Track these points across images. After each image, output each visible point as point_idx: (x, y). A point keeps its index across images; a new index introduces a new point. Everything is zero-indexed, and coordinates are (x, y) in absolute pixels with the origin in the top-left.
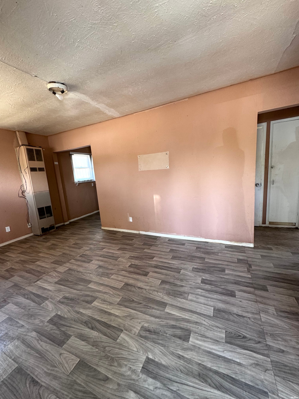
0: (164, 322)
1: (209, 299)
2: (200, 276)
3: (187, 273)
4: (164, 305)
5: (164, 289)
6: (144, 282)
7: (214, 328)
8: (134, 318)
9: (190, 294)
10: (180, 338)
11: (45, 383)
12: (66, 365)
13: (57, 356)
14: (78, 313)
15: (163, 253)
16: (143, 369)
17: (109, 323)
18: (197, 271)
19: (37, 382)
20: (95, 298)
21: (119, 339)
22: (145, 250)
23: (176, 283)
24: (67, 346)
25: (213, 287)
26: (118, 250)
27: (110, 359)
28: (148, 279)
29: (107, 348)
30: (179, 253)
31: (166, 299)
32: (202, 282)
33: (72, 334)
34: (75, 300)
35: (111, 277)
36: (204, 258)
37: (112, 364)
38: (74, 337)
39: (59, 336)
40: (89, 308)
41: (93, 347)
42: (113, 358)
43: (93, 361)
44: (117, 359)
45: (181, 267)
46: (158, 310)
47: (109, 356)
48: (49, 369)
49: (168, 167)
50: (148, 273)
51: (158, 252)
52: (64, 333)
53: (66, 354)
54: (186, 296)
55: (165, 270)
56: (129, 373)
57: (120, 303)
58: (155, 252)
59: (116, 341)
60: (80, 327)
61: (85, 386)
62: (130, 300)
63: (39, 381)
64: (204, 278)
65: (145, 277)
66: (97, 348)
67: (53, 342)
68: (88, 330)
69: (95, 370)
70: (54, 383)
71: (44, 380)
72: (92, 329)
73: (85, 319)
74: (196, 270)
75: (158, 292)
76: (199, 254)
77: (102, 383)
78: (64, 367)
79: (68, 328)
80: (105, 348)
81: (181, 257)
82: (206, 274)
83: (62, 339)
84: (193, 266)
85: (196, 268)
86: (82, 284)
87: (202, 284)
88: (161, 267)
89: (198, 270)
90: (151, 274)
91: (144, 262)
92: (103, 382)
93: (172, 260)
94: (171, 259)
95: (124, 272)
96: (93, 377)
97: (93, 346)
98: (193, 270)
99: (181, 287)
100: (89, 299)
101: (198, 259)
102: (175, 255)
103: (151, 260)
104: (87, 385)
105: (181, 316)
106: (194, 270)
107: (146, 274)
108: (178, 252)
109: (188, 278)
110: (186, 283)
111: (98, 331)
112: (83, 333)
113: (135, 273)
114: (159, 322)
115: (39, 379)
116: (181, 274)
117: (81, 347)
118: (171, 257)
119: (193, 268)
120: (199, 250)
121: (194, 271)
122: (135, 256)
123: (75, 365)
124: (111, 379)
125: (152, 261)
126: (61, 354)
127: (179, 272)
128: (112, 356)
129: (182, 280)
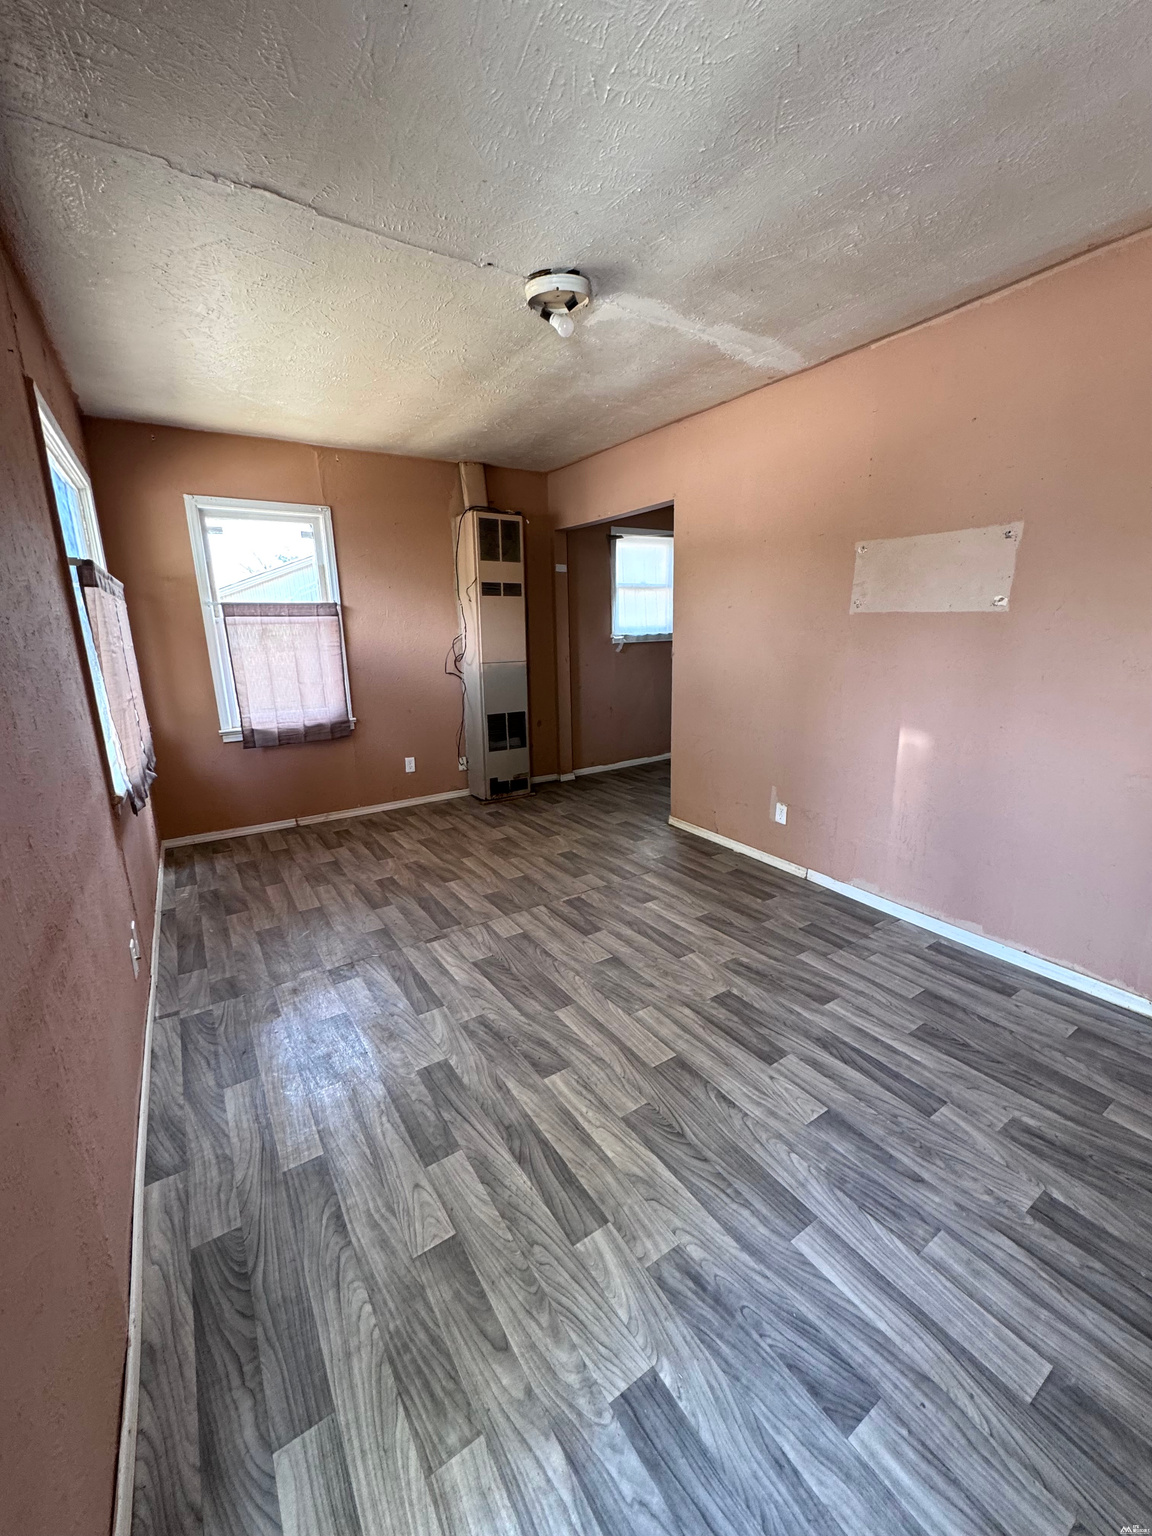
0: (771, 1284)
1: (1044, 1314)
2: (1040, 1179)
3: (967, 1133)
4: (800, 1216)
5: (824, 1149)
6: (749, 1084)
7: (1013, 1464)
8: (663, 1200)
9: (942, 1233)
10: (814, 1390)
11: (359, 1240)
12: (418, 1226)
13: (407, 1186)
14: (501, 1087)
15: (880, 996)
16: (622, 1401)
17: (573, 1170)
18: (1033, 1150)
19: (345, 1226)
20: (562, 1064)
21: (585, 1244)
22: (802, 957)
23: (892, 1152)
24: (437, 1170)
25: (1098, 1265)
26: (697, 919)
27: (533, 1289)
28: (772, 1078)
29: (537, 1249)
30: (961, 1021)
31: (818, 1197)
32: (1035, 1211)
33: (462, 1142)
34: (506, 1040)
35: (637, 1010)
36: (1106, 1102)
37: (535, 1313)
38: (464, 1156)
39: (431, 1130)
40: (534, 1088)
41: (500, 1219)
42: (544, 1294)
43: (488, 1265)
44: (553, 1304)
45: (948, 1094)
46: (764, 1221)
47: (535, 1279)
48: (378, 1211)
49: (1004, 603)
50: (782, 1053)
51: (861, 986)
52: (445, 1129)
53: (428, 1195)
54: (921, 1232)
55: (861, 1070)
56: (572, 1379)
57: (632, 1119)
58: (845, 978)
59: (573, 1244)
60: (490, 1133)
61: (441, 1324)
62: (670, 1126)
63: (349, 1226)
64: (1057, 1195)
65: (763, 1065)
66: (510, 1230)
67: (412, 1137)
68: (508, 1157)
69: (482, 1295)
70: (376, 1256)
71: (361, 1234)
72: (520, 1159)
73: (512, 1116)
74: (1025, 1138)
75: (792, 1148)
76: (1077, 1069)
77: (486, 1348)
78: (412, 1229)
79: (459, 1118)
80: (532, 1246)
81: (965, 1045)
82: (1076, 1182)
83: (436, 1143)
84: (1017, 1114)
85: (1028, 1130)
86: (542, 998)
87: (1029, 1220)
88: (848, 1050)
89: (1037, 1143)
90: (791, 1062)
91: (778, 1003)
92: (490, 1347)
93: (911, 1040)
94: (912, 1034)
95: (687, 1011)
96: (471, 1311)
97: (503, 1217)
98: (1005, 1131)
99: (908, 1181)
100: (544, 1057)
101: (1061, 1091)
102: (942, 1024)
103: (816, 1005)
104: (447, 1326)
105: (856, 1301)
106: (1015, 1133)
107: (769, 1056)
108: (960, 1015)
109: (965, 1155)
110: (942, 1174)
111: (532, 1176)
112: (490, 1158)
113: (727, 1033)
114: (748, 1272)
115: (351, 1222)
116: (934, 1123)
117: (472, 1199)
118: (914, 1027)
119: (1014, 1121)
120: (1089, 1045)
121: (1014, 1139)
122: (754, 965)
123: (437, 1241)
124: (513, 1354)
125: (816, 1011)
126: (417, 1186)
127: (928, 1113)
128: (543, 1284)
129: (926, 1152)
